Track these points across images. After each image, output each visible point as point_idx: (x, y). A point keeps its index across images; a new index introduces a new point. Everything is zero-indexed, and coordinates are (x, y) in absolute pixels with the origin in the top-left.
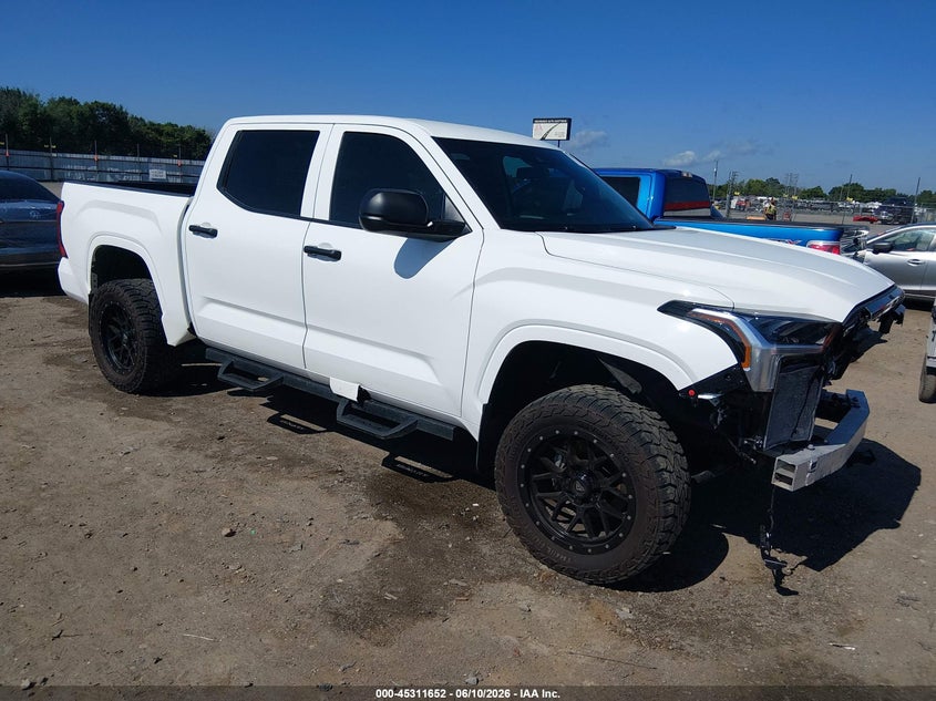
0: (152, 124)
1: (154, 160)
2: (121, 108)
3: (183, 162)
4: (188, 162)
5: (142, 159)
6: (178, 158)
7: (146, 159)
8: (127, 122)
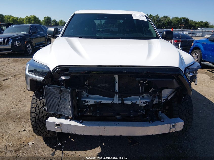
0: (194, 22)
1: (186, 30)
2: (188, 18)
3: (193, 30)
4: (194, 30)
5: (183, 30)
6: (192, 29)
7: (184, 30)
8: (188, 22)
